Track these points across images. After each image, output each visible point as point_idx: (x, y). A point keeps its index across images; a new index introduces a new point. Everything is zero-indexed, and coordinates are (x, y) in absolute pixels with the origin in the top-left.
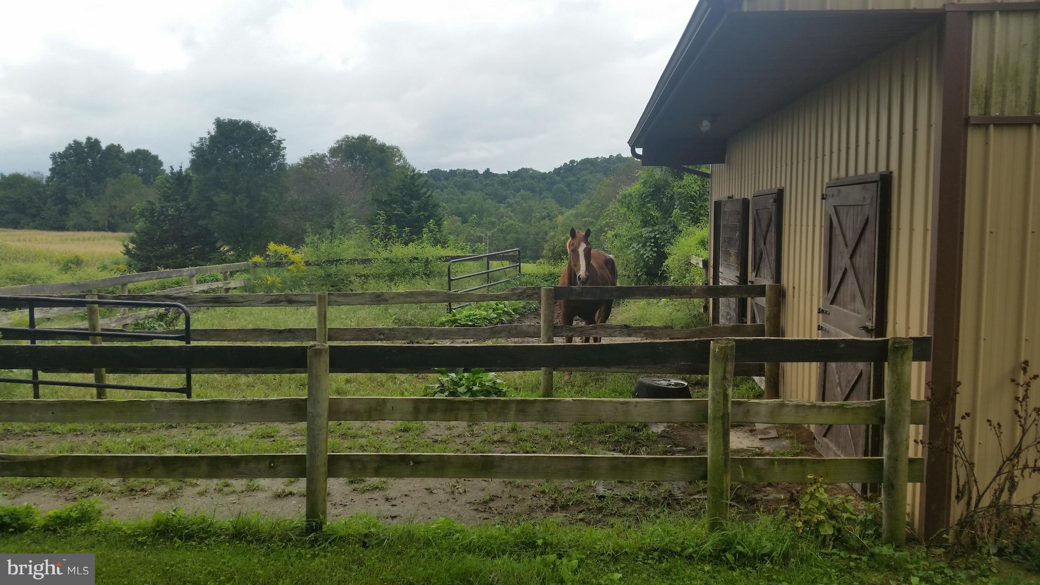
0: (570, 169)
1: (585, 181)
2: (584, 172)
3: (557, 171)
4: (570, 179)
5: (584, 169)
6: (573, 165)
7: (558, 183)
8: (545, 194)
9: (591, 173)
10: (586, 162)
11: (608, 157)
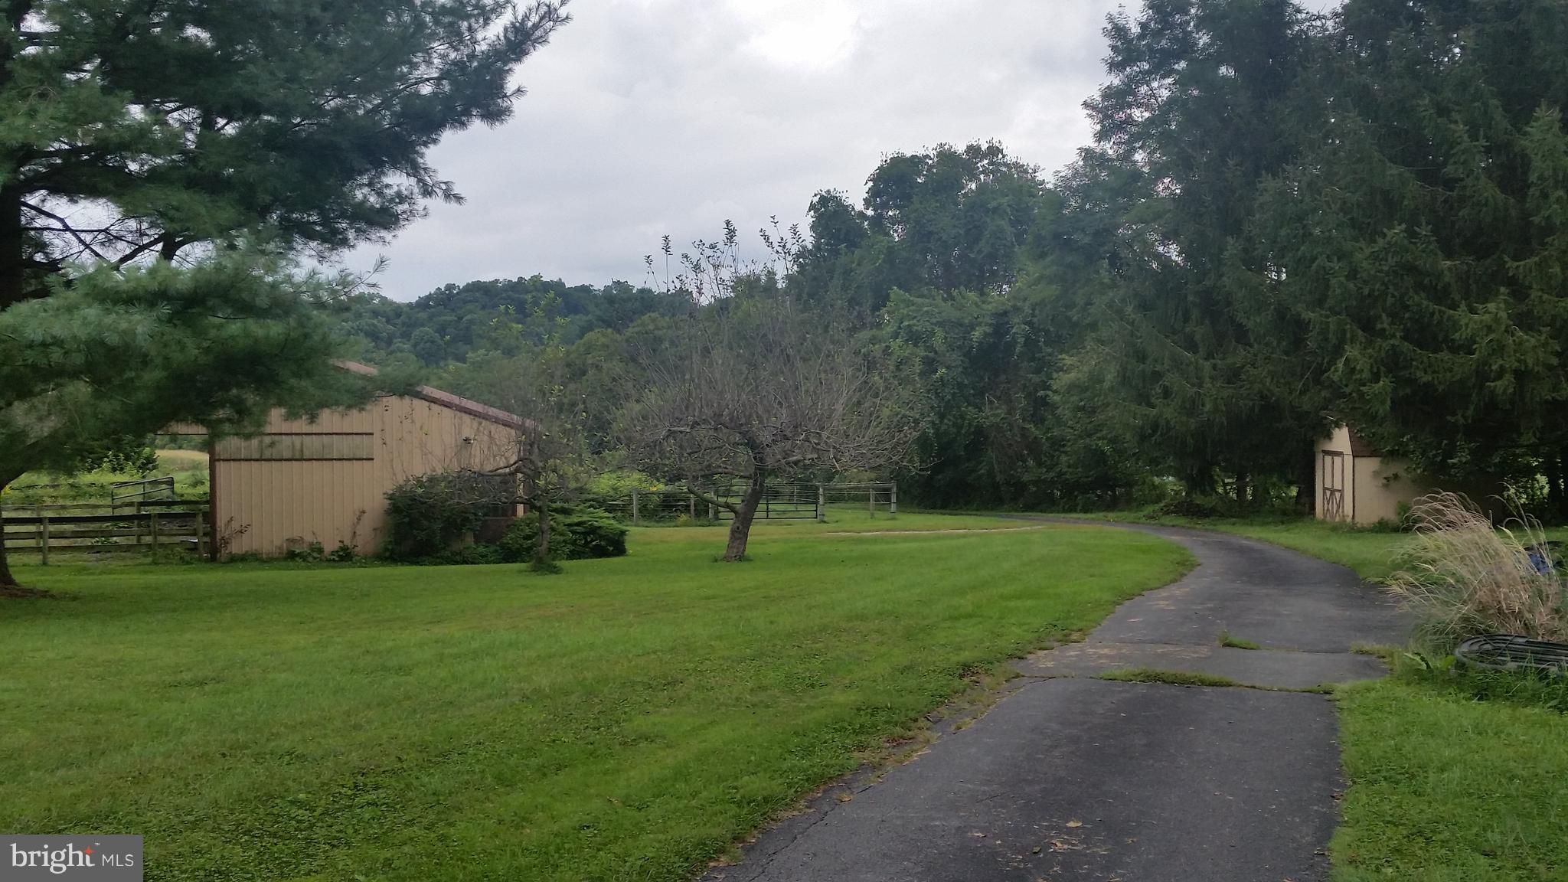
0: (446, 300)
1: (472, 322)
2: (470, 306)
3: (424, 304)
4: (443, 318)
5: (470, 301)
6: (451, 292)
7: (423, 325)
8: (398, 343)
9: (484, 308)
10: (476, 287)
11: (515, 280)
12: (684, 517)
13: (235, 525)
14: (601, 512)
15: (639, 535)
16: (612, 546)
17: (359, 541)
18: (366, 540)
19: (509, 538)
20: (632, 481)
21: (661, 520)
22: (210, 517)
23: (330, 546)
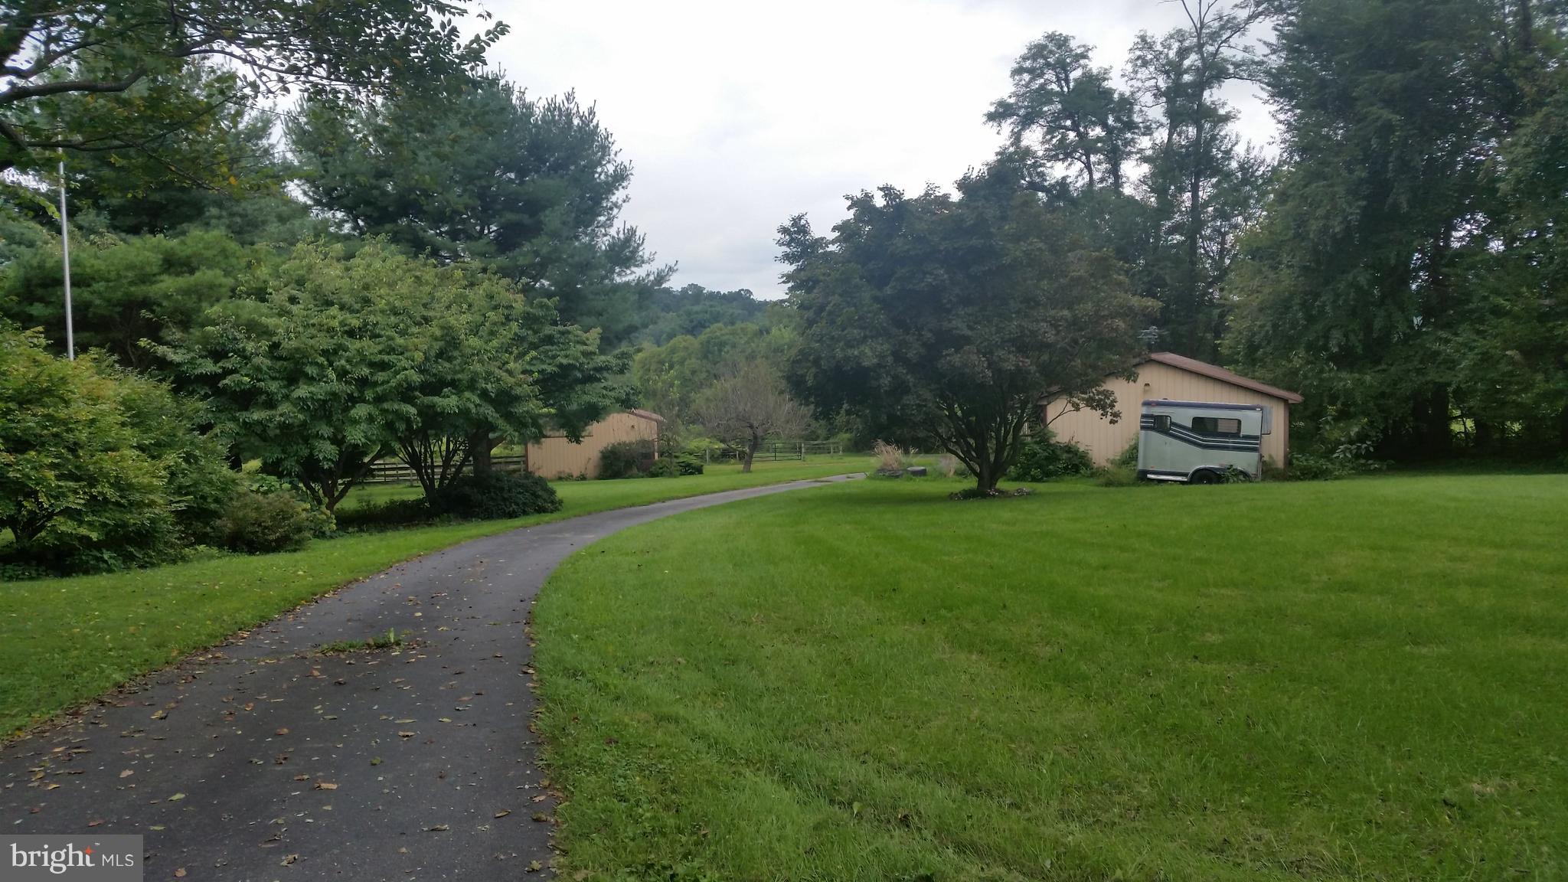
12: (733, 461)
13: (536, 466)
14: (692, 457)
15: (708, 468)
16: (699, 471)
17: (588, 472)
18: (591, 471)
19: (653, 469)
20: (704, 443)
21: (721, 463)
22: (526, 463)
23: (576, 474)
